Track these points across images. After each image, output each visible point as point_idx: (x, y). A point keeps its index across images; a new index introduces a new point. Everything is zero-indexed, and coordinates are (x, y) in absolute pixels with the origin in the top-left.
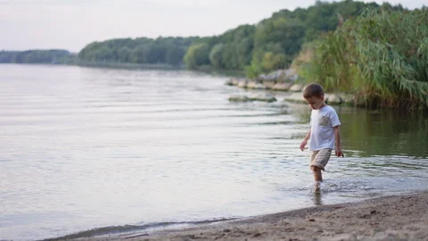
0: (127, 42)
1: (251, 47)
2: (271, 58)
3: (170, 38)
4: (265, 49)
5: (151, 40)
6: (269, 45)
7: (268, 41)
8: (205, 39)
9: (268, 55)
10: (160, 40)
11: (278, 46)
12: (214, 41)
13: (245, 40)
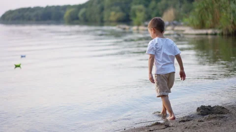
0: (29, 9)
1: (102, 9)
2: (115, 15)
3: (53, 6)
4: (111, 10)
5: (42, 8)
6: (113, 8)
7: (112, 6)
8: (74, 6)
9: (113, 13)
10: (48, 8)
11: (118, 8)
12: (80, 7)
13: (99, 6)
